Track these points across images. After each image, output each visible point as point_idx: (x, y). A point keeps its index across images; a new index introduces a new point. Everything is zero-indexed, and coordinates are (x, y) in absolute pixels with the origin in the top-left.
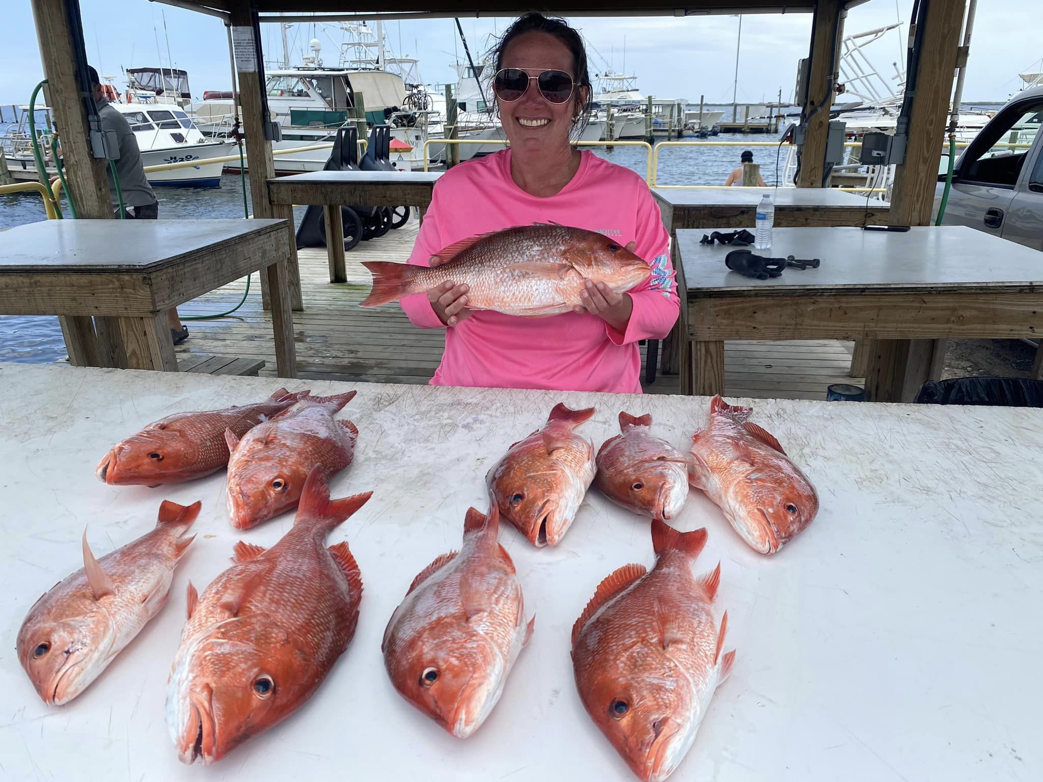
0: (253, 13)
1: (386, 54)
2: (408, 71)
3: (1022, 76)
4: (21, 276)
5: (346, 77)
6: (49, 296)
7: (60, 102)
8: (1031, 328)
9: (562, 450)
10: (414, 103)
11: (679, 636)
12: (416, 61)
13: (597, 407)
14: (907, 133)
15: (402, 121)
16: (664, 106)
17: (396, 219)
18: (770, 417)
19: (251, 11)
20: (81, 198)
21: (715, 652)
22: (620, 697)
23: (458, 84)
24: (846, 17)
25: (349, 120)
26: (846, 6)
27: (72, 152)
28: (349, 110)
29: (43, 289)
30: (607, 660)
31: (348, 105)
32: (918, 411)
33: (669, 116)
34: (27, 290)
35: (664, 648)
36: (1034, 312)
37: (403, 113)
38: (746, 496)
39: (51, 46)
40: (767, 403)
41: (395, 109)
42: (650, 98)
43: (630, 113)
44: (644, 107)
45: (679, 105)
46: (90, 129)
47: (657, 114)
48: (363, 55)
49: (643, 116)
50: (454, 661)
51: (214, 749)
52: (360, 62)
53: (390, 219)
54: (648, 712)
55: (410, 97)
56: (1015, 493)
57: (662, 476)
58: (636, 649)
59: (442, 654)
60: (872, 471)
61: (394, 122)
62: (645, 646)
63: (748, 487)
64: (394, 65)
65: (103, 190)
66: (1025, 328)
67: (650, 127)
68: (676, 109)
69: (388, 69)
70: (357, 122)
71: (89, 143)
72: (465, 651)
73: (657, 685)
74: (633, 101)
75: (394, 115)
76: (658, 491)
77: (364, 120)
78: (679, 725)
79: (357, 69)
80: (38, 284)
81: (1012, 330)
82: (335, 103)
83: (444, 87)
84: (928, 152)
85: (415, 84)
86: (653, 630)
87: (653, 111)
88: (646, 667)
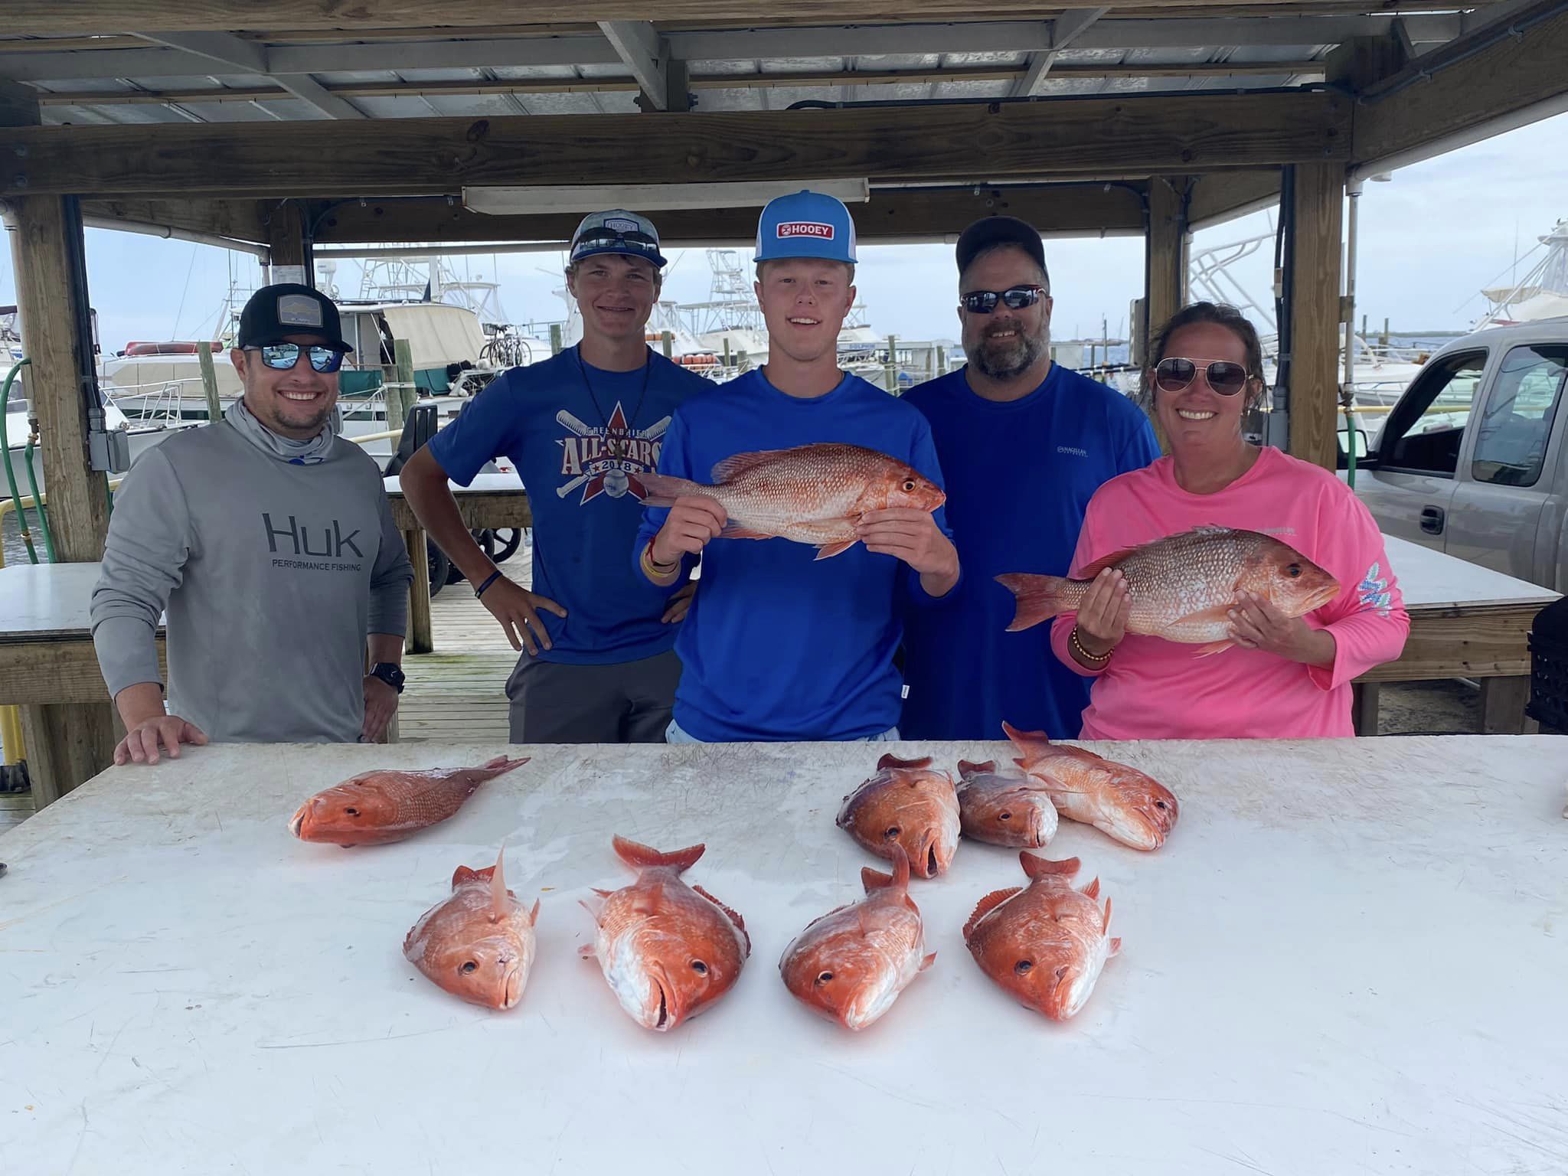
0: (305, 246)
1: (442, 274)
2: (481, 302)
3: (1485, 293)
4: (42, 646)
5: (380, 315)
6: (82, 673)
7: (47, 390)
8: (1465, 663)
9: (925, 782)
10: (500, 355)
11: (1068, 912)
12: (495, 286)
13: (932, 755)
14: (1287, 408)
15: (479, 384)
16: (915, 351)
17: (499, 548)
18: (1134, 758)
19: (302, 242)
20: (67, 532)
21: (1102, 926)
22: (1023, 957)
23: (568, 321)
24: (1192, 242)
25: (385, 386)
26: (1190, 229)
27: (59, 462)
28: (386, 369)
29: (74, 664)
30: (1005, 937)
31: (384, 359)
32: (1303, 745)
33: (924, 368)
34: (49, 666)
35: (1056, 921)
36: (1465, 643)
37: (481, 372)
38: (1118, 798)
39: (40, 312)
40: (1130, 745)
41: (466, 365)
42: (891, 339)
43: (859, 364)
44: (882, 354)
45: (939, 348)
46: (89, 429)
47: (904, 365)
48: (402, 277)
49: (882, 368)
50: (849, 965)
51: (676, 1010)
52: (399, 288)
53: (490, 548)
54: (1051, 965)
55: (491, 346)
56: (1399, 813)
57: (1029, 803)
58: (1032, 924)
59: (837, 960)
60: (1251, 801)
61: (465, 386)
62: (1039, 921)
63: (1116, 791)
64: (457, 292)
65: (101, 517)
66: (1457, 663)
67: (895, 386)
68: (935, 356)
69: (446, 300)
70: (400, 389)
71: (87, 450)
72: (860, 958)
73: (1055, 946)
74: (863, 345)
75: (464, 375)
76: (1029, 817)
77: (413, 385)
78: (1078, 972)
79: (401, 302)
80: (68, 657)
81: (1441, 667)
82: (361, 357)
83: (547, 328)
84: (1318, 430)
85: (500, 325)
86: (1045, 910)
87: (898, 359)
88: (1042, 935)
